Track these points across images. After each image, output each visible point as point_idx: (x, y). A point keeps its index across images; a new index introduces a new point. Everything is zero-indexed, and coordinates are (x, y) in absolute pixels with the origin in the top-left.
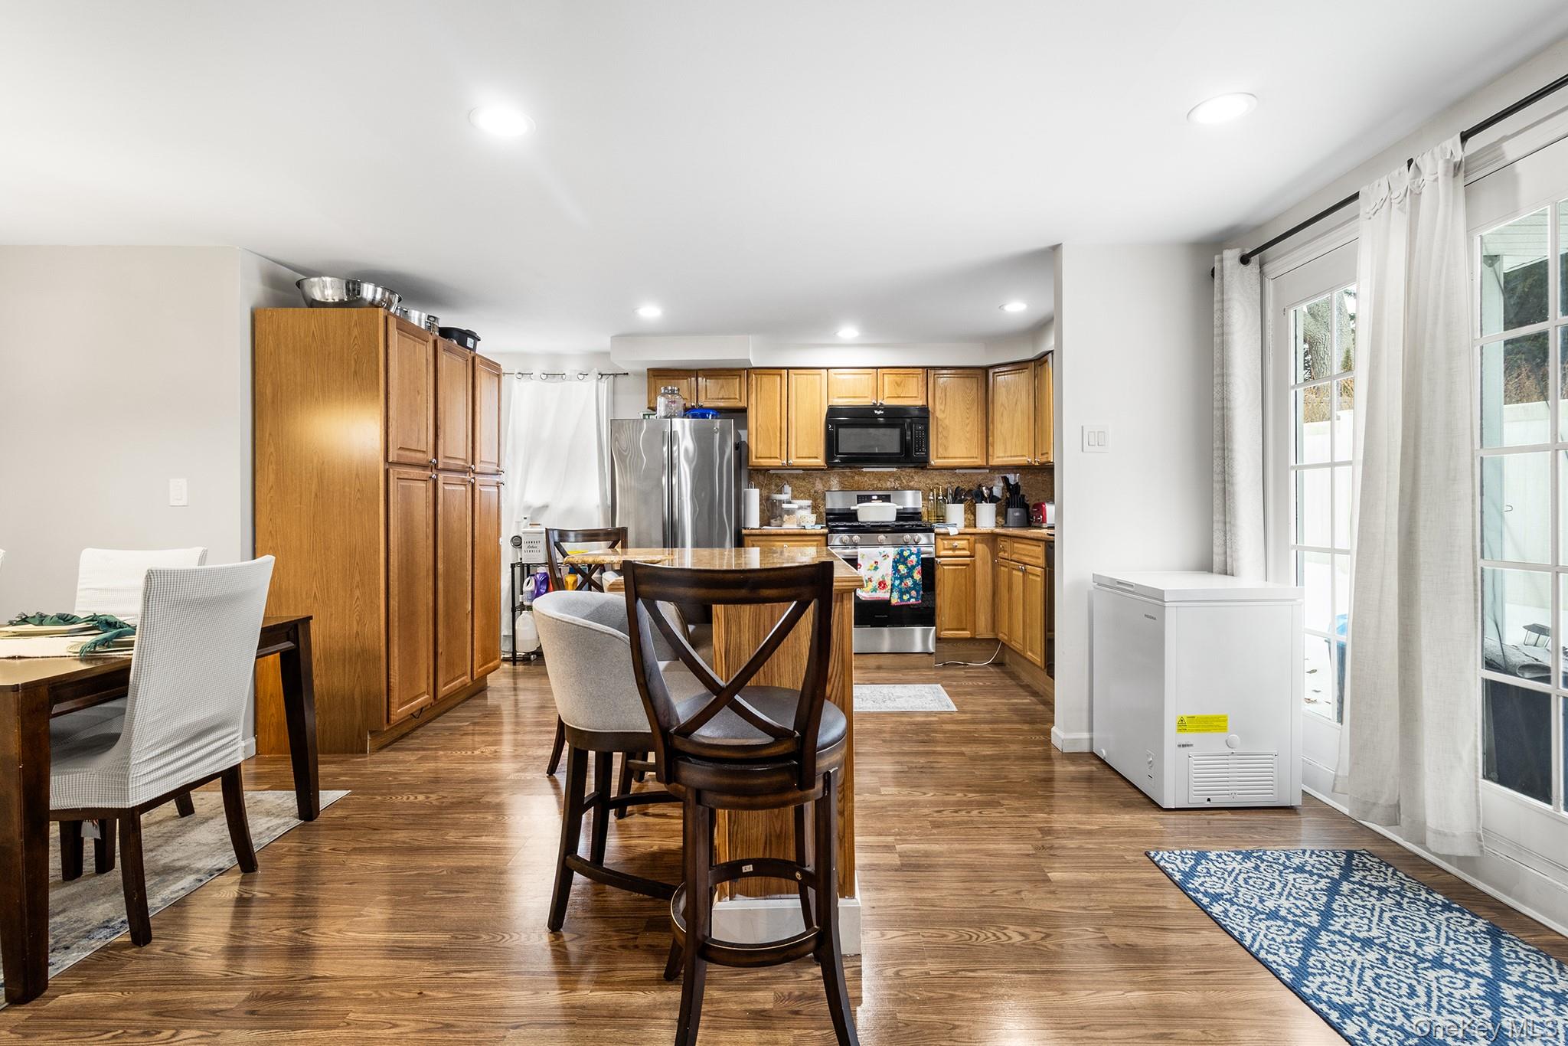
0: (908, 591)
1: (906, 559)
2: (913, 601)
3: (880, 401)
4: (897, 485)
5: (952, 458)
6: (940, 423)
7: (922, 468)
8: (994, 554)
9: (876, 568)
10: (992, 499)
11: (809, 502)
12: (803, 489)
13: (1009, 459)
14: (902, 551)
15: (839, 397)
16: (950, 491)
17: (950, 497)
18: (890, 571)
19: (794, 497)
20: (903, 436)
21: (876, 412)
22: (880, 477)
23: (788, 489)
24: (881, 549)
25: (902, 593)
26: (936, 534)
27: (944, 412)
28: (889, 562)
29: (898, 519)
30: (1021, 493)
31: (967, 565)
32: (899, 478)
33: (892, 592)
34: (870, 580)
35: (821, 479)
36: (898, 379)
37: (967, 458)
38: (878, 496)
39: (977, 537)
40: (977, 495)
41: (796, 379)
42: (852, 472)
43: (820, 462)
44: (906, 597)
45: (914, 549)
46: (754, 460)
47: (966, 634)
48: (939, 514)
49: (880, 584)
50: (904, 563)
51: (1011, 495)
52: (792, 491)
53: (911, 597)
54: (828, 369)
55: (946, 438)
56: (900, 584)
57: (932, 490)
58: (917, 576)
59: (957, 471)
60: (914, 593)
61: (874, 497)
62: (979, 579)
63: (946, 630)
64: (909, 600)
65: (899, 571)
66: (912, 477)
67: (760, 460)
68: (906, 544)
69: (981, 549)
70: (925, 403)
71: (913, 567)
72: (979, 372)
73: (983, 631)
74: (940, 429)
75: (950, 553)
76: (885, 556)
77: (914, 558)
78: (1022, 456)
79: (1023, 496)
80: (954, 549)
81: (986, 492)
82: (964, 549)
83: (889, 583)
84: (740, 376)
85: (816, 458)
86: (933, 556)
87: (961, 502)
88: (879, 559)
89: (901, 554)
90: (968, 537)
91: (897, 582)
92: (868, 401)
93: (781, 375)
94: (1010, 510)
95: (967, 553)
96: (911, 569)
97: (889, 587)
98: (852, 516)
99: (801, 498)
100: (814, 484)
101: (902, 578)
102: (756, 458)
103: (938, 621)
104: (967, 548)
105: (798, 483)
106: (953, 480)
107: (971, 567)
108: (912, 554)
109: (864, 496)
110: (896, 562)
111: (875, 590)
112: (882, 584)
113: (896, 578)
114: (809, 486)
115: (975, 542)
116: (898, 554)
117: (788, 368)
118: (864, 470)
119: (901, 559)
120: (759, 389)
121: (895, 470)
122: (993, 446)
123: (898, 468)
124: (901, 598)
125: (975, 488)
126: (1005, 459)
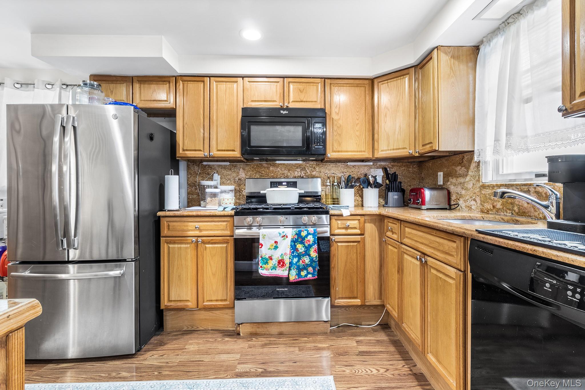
0: (305, 268)
1: (303, 239)
2: (310, 276)
3: (286, 104)
4: (303, 174)
5: (345, 151)
6: (335, 123)
7: (322, 161)
8: (382, 233)
9: (276, 248)
10: (377, 185)
11: (232, 187)
12: (229, 177)
13: (392, 151)
14: (300, 232)
15: (252, 101)
16: (343, 179)
17: (343, 184)
18: (288, 251)
19: (222, 183)
20: (304, 131)
21: (282, 112)
22: (290, 168)
23: (216, 177)
24: (281, 230)
25: (300, 270)
26: (331, 215)
27: (338, 114)
28: (288, 242)
29: (300, 201)
30: (399, 180)
31: (358, 242)
32: (304, 169)
33: (290, 269)
34: (271, 258)
35: (244, 169)
36: (301, 86)
37: (357, 151)
38: (287, 182)
39: (366, 218)
40: (364, 182)
41: (217, 85)
42: (268, 164)
43: (237, 154)
44: (303, 273)
45: (311, 230)
46: (181, 151)
47: (357, 302)
48: (334, 197)
49: (279, 262)
50: (302, 243)
51: (389, 181)
52: (221, 178)
53: (308, 273)
54: (243, 77)
55: (340, 135)
56: (298, 261)
57: (329, 178)
58: (314, 254)
59: (349, 163)
60: (311, 269)
61: (284, 184)
62: (368, 254)
63: (339, 298)
64: (306, 276)
65: (297, 250)
66: (314, 168)
67: (187, 152)
68: (305, 225)
69: (371, 228)
70: (323, 107)
71: (310, 246)
72: (367, 82)
73: (372, 299)
74: (335, 128)
75: (343, 231)
76: (285, 236)
77: (310, 238)
78: (404, 148)
79: (400, 183)
80: (347, 228)
81: (371, 180)
82: (355, 228)
83: (287, 261)
84: (169, 82)
85: (234, 150)
86: (328, 235)
87: (352, 187)
88: (279, 239)
89: (299, 234)
90: (359, 217)
91: (295, 260)
92: (277, 104)
93: (204, 81)
94: (390, 194)
95: (358, 231)
96: (308, 248)
97: (288, 265)
98: (262, 199)
99: (228, 184)
100: (238, 173)
101: (299, 256)
102: (184, 150)
103: (332, 291)
104: (358, 227)
105: (225, 172)
106: (345, 170)
107: (362, 243)
108: (309, 234)
109: (276, 182)
110: (294, 242)
111: (274, 268)
112: (281, 263)
113: (294, 257)
114: (234, 175)
115: (365, 222)
116: (296, 234)
117: (210, 77)
118: (277, 162)
119: (299, 239)
120: (185, 93)
121: (301, 162)
122: (378, 142)
123: (303, 161)
124: (299, 274)
125: (362, 177)
126: (387, 152)
